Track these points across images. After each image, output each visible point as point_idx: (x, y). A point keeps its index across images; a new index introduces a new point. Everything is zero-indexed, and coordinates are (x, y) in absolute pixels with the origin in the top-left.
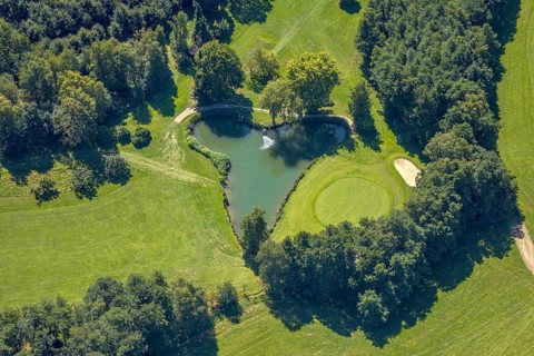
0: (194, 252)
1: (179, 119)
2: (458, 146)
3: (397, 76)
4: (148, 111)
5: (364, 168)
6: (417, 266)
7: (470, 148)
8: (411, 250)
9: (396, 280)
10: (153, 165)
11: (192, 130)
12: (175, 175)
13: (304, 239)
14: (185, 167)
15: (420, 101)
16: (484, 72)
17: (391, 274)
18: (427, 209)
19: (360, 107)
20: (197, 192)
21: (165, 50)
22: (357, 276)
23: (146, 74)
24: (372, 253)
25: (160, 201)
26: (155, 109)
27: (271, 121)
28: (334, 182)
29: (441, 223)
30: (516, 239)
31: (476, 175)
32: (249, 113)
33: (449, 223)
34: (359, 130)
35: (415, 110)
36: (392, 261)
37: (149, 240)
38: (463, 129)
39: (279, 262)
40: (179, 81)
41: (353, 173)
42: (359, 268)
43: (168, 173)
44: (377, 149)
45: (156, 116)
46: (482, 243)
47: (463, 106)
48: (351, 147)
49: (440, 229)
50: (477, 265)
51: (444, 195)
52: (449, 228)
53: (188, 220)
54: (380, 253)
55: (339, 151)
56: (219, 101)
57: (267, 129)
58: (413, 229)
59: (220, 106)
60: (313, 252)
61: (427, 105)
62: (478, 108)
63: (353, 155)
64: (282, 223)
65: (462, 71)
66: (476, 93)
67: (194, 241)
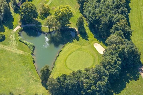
0: (23, 81)
1: (15, 30)
2: (119, 40)
3: (94, 13)
4: (3, 27)
5: (83, 47)
6: (106, 86)
7: (123, 40)
8: (104, 80)
9: (99, 91)
10: (6, 48)
11: (20, 34)
12: (15, 51)
13: (64, 77)
14: (18, 48)
15: (103, 22)
16: (125, 11)
17: (97, 89)
18: (109, 64)
19: (80, 25)
20: (23, 58)
21: (9, 5)
22: (84, 91)
23: (2, 14)
24: (90, 82)
25: (10, 62)
26: (6, 26)
27: (48, 30)
28: (72, 53)
29: (114, 69)
30: (141, 73)
31: (126, 50)
32: (40, 27)
33: (117, 69)
34: (80, 33)
35: (101, 26)
36: (97, 85)
37: (6, 77)
38: (120, 33)
39: (56, 86)
40: (14, 16)
41: (79, 49)
42: (85, 87)
43: (12, 51)
44: (87, 40)
45: (6, 29)
46: (128, 75)
47: (119, 24)
48: (78, 39)
49: (114, 71)
50: (127, 84)
51: (115, 59)
52: (117, 71)
53: (20, 69)
54: (93, 82)
55: (73, 41)
56: (29, 23)
57: (47, 33)
58: (104, 72)
59: (29, 25)
60: (68, 82)
61: (105, 24)
62: (124, 25)
63: (79, 42)
64: (55, 69)
65: (117, 11)
66: (123, 19)
67: (23, 77)
